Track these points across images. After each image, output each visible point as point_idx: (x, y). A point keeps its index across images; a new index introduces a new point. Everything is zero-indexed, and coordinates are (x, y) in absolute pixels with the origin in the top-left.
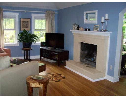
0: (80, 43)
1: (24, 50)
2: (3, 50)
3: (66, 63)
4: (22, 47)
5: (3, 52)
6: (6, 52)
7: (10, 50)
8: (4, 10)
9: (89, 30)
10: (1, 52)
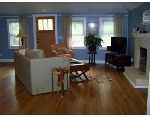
0: (140, 48)
1: (90, 54)
2: (68, 52)
3: (124, 69)
4: (88, 51)
5: (68, 54)
6: (70, 54)
7: (74, 52)
8: (73, 15)
9: (145, 32)
10: (66, 53)
